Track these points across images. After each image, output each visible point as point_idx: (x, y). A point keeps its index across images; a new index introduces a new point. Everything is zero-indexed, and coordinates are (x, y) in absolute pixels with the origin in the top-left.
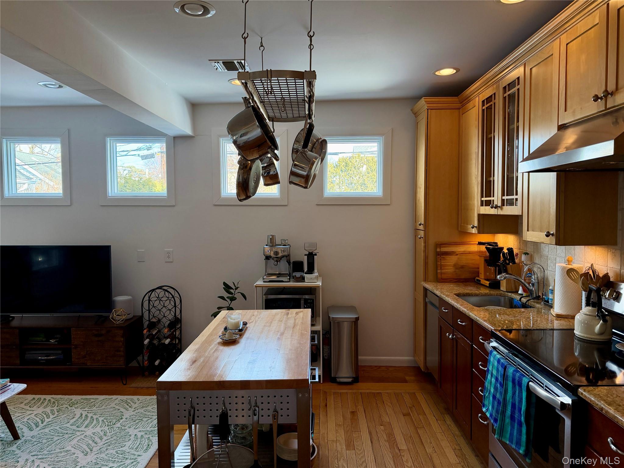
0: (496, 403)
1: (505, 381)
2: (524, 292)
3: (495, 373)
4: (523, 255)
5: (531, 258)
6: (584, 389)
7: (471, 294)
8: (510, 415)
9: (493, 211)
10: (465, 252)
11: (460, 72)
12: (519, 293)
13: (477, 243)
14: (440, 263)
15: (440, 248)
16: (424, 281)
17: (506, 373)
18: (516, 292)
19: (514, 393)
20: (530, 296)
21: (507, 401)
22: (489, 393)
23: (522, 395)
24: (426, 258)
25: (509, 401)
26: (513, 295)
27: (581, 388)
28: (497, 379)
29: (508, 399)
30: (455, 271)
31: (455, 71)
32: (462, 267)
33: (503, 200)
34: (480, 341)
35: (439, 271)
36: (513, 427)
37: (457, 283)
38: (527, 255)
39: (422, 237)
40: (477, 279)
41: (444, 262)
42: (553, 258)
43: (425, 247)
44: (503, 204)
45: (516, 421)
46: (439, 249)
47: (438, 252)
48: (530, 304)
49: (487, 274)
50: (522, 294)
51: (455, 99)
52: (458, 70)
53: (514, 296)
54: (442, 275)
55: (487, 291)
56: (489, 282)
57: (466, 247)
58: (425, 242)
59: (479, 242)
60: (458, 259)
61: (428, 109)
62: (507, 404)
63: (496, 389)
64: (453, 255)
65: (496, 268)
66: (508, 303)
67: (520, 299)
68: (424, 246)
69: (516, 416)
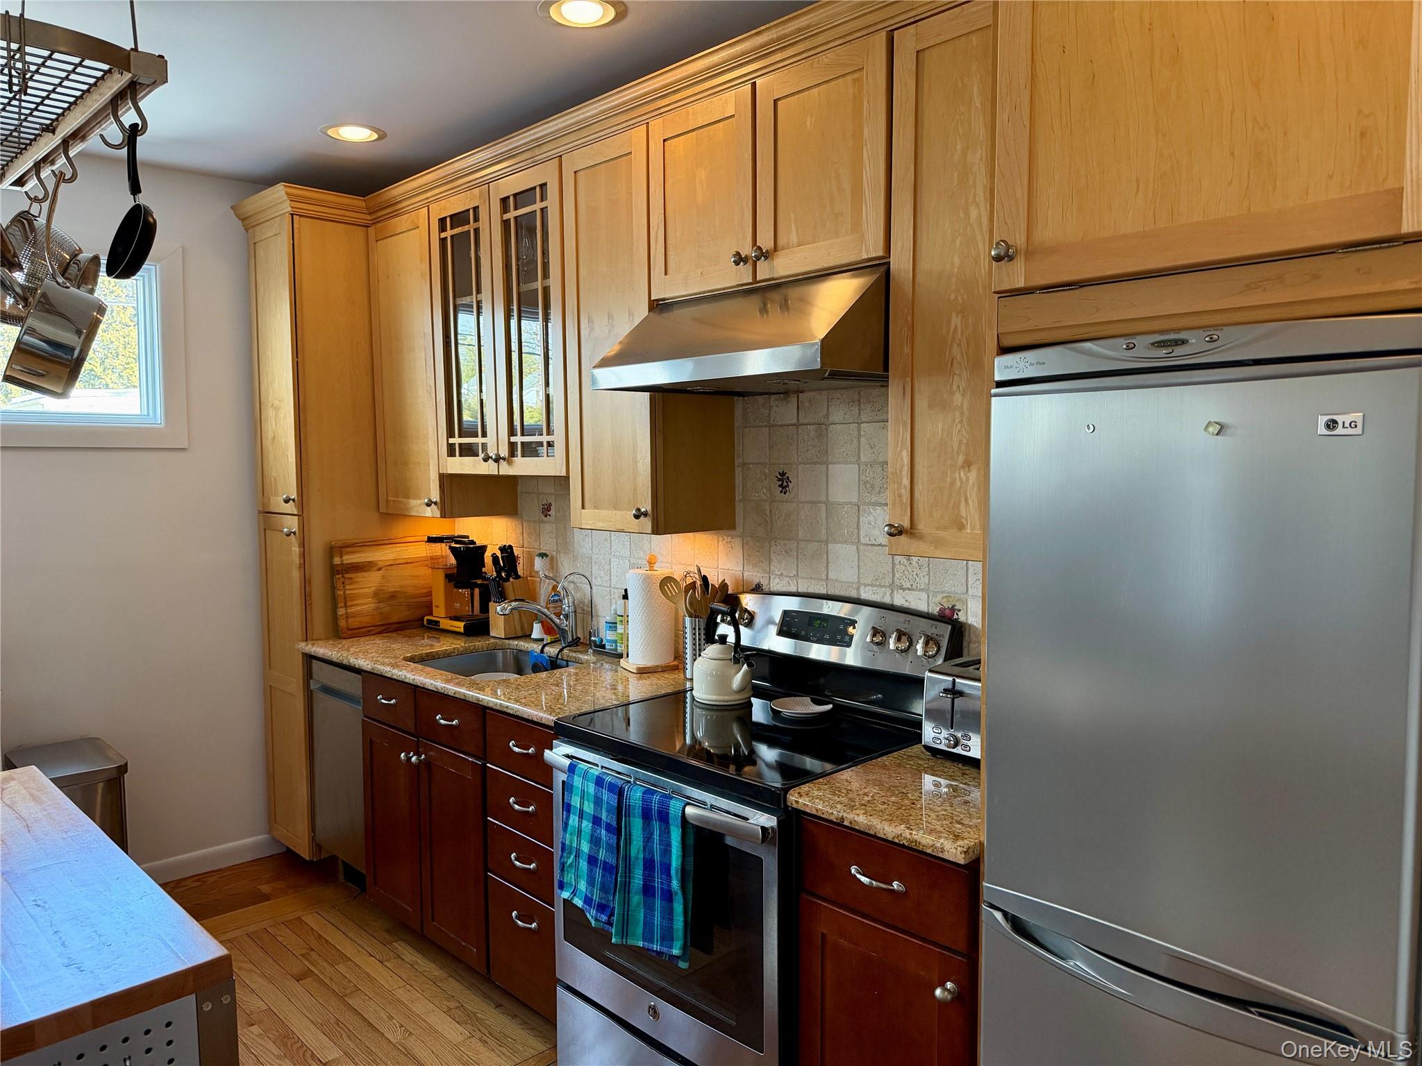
0: (598, 873)
1: (626, 819)
2: (546, 634)
3: (589, 808)
4: (537, 558)
5: (553, 564)
6: (797, 791)
7: (437, 654)
8: (641, 886)
9: (489, 469)
10: (397, 562)
11: (386, 139)
12: (532, 637)
13: (426, 539)
14: (342, 593)
15: (341, 557)
16: (303, 641)
17: (626, 802)
18: (527, 636)
19: (648, 839)
20: (560, 640)
21: (632, 860)
22: (577, 856)
23: (669, 837)
24: (306, 582)
25: (637, 858)
26: (522, 643)
27: (791, 791)
28: (596, 821)
29: (632, 855)
30: (378, 608)
31: (375, 136)
32: (393, 596)
33: (512, 446)
34: (515, 752)
35: (341, 612)
36: (649, 908)
37: (384, 635)
38: (545, 558)
39: (294, 533)
40: (427, 620)
41: (351, 589)
42: (603, 562)
43: (303, 555)
44: (512, 452)
45: (658, 893)
46: (339, 559)
47: (337, 565)
48: (568, 657)
49: (455, 605)
50: (542, 640)
51: (357, 202)
52: (382, 136)
53: (523, 645)
54: (350, 620)
55: (459, 644)
56: (464, 623)
57: (398, 549)
58: (302, 545)
59: (429, 537)
60: (383, 577)
61: (292, 215)
62: (632, 867)
63: (595, 841)
64: (371, 571)
65: (472, 590)
66: (512, 662)
67: (542, 651)
68: (300, 554)
69: (657, 883)
